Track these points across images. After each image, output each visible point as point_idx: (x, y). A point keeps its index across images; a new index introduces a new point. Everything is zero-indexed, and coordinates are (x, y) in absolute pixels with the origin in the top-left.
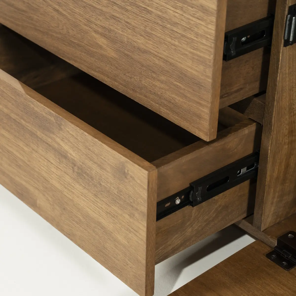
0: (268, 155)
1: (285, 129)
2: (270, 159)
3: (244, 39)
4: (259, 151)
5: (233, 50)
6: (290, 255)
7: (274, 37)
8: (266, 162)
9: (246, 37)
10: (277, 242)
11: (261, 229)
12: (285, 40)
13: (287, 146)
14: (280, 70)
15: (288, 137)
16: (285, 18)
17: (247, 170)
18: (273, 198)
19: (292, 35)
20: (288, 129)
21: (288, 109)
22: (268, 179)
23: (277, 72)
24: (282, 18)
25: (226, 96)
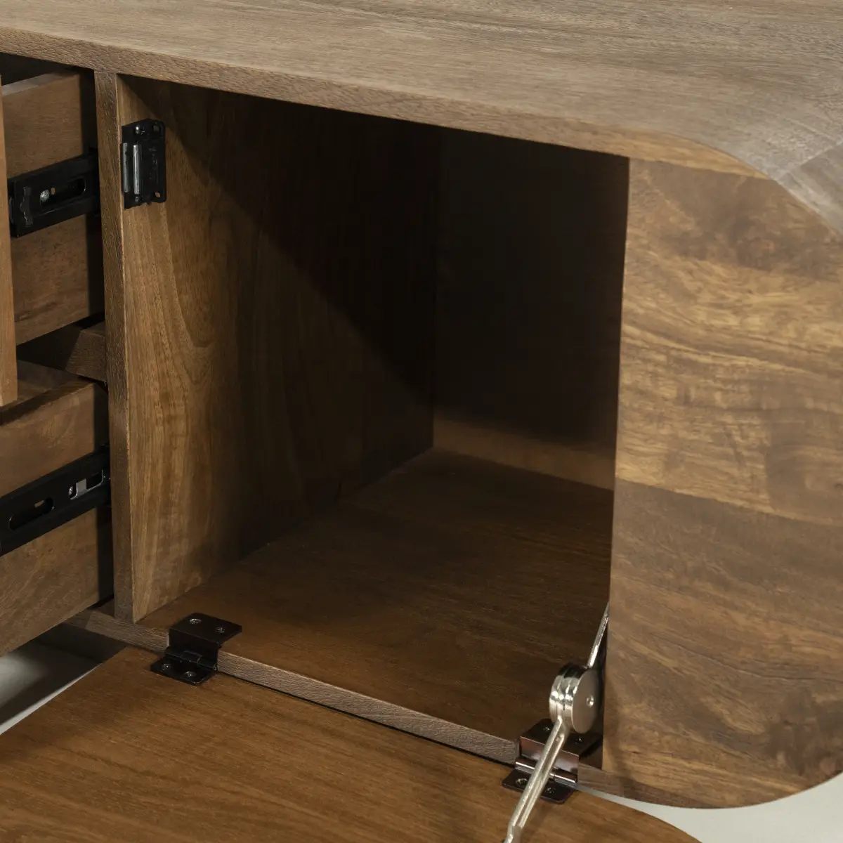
0: (126, 444)
1: (152, 389)
2: (132, 456)
3: (44, 195)
4: (108, 443)
5: (26, 216)
6: (198, 657)
7: (103, 192)
8: (124, 463)
9: (47, 191)
10: (168, 637)
11: (132, 617)
12: (125, 195)
13: (162, 428)
14: (125, 257)
15: (162, 407)
16: (119, 150)
17: (87, 488)
18: (150, 545)
19: (136, 181)
20: (158, 388)
21: (151, 344)
22: (133, 500)
23: (121, 263)
24: (114, 152)
25: (24, 317)
